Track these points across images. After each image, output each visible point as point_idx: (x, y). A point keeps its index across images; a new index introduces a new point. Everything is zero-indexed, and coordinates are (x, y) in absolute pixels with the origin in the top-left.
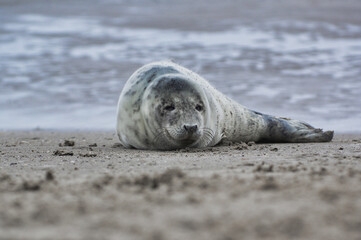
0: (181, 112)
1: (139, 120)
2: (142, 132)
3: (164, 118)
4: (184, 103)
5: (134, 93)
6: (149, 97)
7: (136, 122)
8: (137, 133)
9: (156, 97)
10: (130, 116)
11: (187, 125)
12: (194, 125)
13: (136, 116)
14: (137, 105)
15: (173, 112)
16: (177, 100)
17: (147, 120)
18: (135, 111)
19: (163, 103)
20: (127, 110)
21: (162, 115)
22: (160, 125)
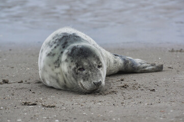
0: (90, 72)
1: (59, 73)
2: (61, 80)
3: (78, 76)
4: (90, 66)
5: (54, 55)
6: (66, 61)
7: (57, 74)
8: (58, 81)
9: (72, 61)
10: (53, 70)
11: (95, 81)
12: (99, 81)
13: (57, 70)
14: (58, 63)
15: (84, 72)
16: (85, 64)
17: (66, 75)
18: (56, 67)
19: (77, 66)
20: (50, 66)
21: (77, 74)
22: (76, 80)
